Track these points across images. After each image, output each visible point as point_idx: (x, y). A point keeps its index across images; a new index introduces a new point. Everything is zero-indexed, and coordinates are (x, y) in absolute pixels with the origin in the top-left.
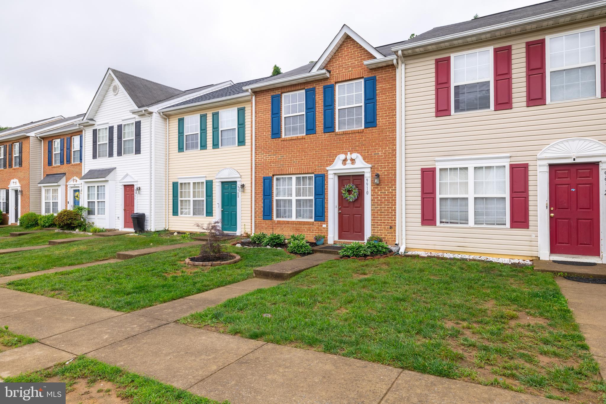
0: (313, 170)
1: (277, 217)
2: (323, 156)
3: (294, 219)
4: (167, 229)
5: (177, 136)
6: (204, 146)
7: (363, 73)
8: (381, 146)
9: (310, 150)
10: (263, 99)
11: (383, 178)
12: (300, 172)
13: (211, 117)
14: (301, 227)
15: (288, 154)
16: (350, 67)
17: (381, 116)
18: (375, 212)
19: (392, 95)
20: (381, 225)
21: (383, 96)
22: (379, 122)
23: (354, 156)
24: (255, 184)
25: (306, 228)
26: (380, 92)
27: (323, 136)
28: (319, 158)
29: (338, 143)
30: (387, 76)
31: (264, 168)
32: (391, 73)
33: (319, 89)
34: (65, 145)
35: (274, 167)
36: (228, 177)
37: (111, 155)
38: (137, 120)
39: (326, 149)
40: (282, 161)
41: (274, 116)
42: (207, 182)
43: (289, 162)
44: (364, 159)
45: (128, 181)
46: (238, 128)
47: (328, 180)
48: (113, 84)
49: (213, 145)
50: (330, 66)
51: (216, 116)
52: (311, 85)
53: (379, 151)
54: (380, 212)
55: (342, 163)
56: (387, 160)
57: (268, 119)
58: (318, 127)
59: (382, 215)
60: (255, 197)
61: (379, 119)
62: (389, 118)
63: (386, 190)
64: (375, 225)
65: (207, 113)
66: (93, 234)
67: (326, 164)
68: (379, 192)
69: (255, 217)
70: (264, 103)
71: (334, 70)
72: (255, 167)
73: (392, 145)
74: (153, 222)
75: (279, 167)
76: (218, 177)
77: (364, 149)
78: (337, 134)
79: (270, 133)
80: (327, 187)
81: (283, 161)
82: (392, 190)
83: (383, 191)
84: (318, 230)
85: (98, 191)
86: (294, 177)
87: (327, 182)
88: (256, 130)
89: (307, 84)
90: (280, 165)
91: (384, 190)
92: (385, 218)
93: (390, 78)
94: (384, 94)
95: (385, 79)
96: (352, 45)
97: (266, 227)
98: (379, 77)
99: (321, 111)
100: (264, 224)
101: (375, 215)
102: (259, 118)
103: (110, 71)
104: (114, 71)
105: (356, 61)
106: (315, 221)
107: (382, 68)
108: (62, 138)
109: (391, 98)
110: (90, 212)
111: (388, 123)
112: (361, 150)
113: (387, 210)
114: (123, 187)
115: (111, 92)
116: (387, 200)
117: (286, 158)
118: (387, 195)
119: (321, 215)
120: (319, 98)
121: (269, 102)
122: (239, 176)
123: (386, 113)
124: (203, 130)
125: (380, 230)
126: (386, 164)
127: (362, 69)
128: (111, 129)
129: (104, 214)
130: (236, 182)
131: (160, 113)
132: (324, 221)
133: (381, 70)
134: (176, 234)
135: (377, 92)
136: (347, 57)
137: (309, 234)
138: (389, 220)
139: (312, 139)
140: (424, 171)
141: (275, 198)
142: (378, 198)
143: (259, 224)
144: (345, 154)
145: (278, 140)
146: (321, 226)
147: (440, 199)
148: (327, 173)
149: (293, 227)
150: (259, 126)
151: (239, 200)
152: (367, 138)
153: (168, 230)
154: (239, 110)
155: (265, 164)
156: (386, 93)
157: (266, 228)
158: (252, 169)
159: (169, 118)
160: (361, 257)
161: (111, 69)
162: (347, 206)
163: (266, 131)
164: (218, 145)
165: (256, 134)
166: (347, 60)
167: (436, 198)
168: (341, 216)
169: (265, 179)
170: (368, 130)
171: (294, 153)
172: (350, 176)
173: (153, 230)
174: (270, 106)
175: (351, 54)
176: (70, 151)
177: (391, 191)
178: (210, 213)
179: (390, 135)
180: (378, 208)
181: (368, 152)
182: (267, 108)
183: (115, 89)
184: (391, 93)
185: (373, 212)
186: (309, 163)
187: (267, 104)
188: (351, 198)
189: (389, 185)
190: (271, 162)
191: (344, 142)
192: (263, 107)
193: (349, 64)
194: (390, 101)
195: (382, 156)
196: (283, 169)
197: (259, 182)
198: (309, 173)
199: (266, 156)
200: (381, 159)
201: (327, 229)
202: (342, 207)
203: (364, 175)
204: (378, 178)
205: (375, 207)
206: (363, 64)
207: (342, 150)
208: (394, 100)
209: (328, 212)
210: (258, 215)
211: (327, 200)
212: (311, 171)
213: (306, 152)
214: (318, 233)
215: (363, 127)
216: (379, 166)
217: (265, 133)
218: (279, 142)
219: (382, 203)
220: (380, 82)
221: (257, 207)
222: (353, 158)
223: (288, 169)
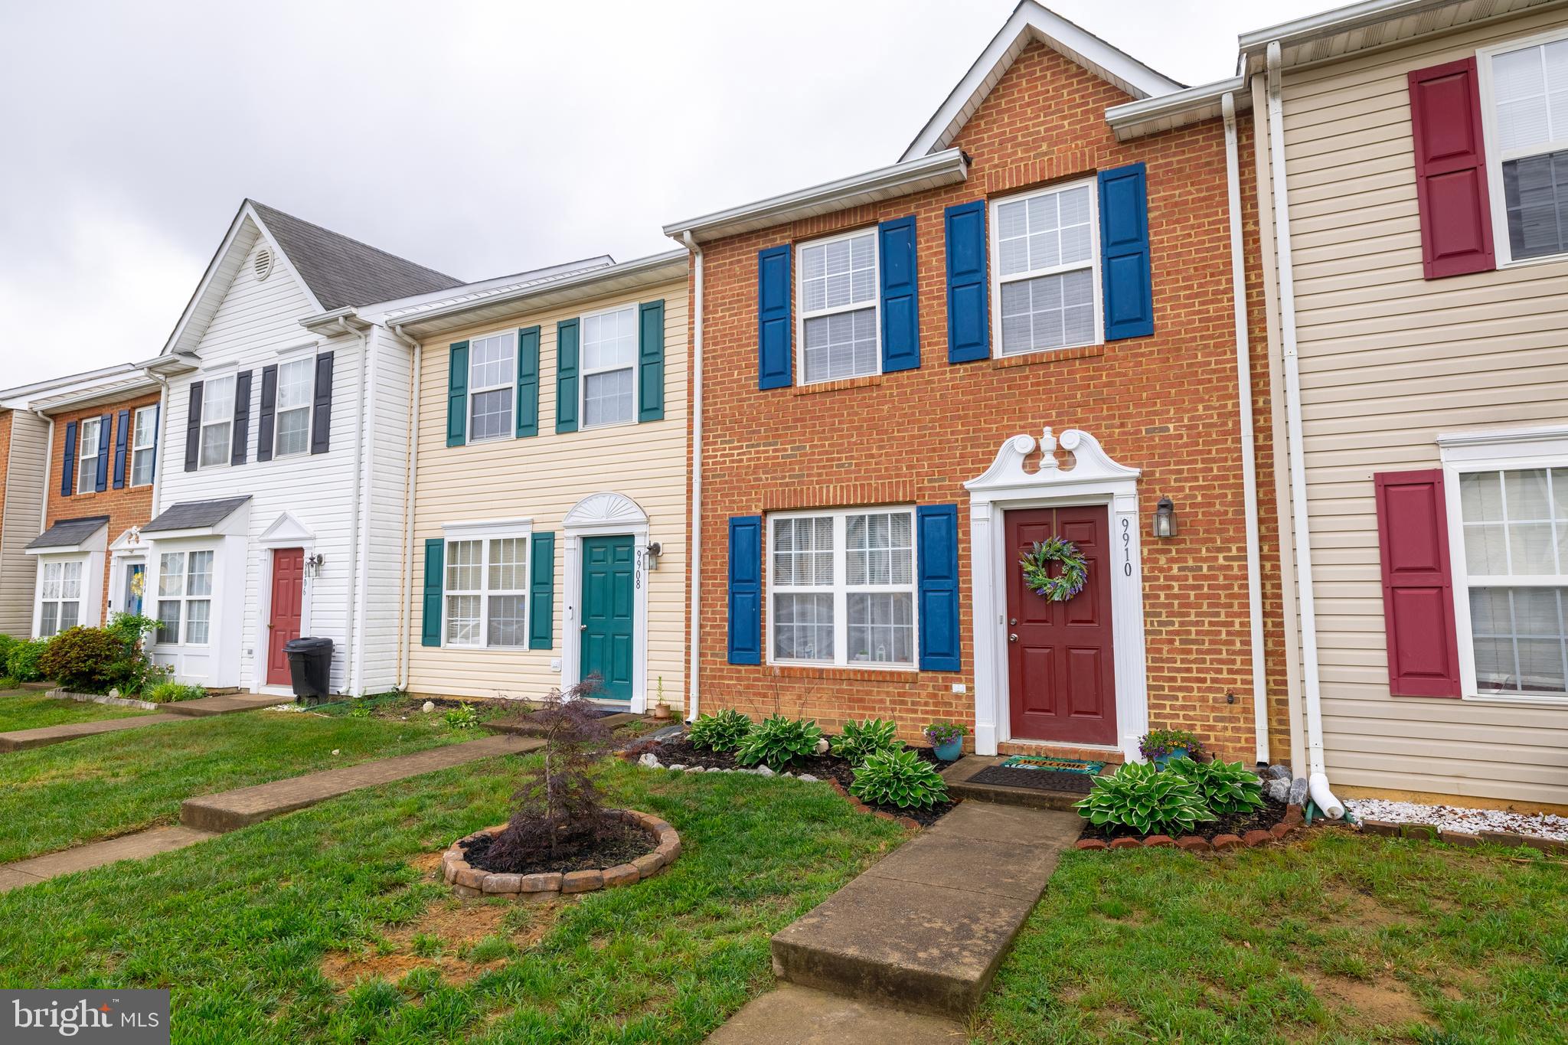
0: (912, 493)
1: (779, 653)
2: (949, 441)
3: (840, 660)
4: (401, 688)
5: (446, 398)
6: (528, 427)
7: (1092, 156)
8: (1173, 403)
9: (899, 424)
10: (731, 263)
11: (1187, 515)
12: (863, 498)
13: (555, 337)
14: (869, 693)
15: (820, 439)
16: (1043, 139)
17: (1170, 299)
18: (1160, 641)
19: (1210, 223)
20: (1190, 689)
21: (1174, 230)
22: (1163, 318)
23: (1070, 438)
24: (702, 544)
25: (888, 693)
26: (1163, 216)
27: (948, 375)
28: (934, 450)
29: (1003, 396)
30: (1188, 160)
31: (734, 488)
32: (1201, 149)
33: (931, 221)
34: (114, 433)
35: (769, 486)
36: (604, 520)
37: (239, 457)
38: (324, 350)
39: (959, 417)
40: (796, 463)
41: (769, 315)
42: (535, 537)
43: (824, 467)
44: (1108, 450)
45: (285, 538)
46: (642, 367)
47: (968, 525)
48: (257, 250)
49: (559, 421)
50: (969, 143)
51: (569, 332)
52: (902, 211)
53: (1169, 420)
54: (1182, 642)
55: (1024, 466)
56: (1201, 452)
57: (748, 325)
58: (929, 344)
59: (1188, 652)
60: (701, 585)
61: (1164, 309)
62: (1201, 303)
63: (1205, 560)
65: (542, 324)
66: (157, 708)
67: (962, 471)
68: (1175, 567)
69: (701, 655)
70: (735, 275)
71: (982, 154)
72: (703, 484)
73: (1221, 398)
74: (356, 666)
75: (787, 485)
76: (571, 521)
77: (1105, 413)
78: (999, 367)
79: (754, 373)
80: (969, 549)
81: (802, 462)
82: (1226, 558)
83: (1190, 563)
84: (936, 704)
85: (191, 569)
86: (840, 519)
87: (967, 533)
88: (705, 365)
89: (885, 207)
90: (790, 477)
91: (1195, 560)
92: (1204, 661)
93: (1198, 166)
94: (1178, 221)
95: (1181, 170)
96: (1049, 68)
97: (741, 688)
98: (1156, 167)
99: (938, 290)
100: (731, 678)
101: (1159, 651)
102: (716, 325)
103: (249, 210)
104: (262, 210)
105: (1064, 118)
106: (924, 667)
107: (1165, 134)
108: (107, 413)
109: (1207, 232)
110: (165, 634)
111: (1200, 321)
112: (1097, 419)
113: (1208, 633)
114: (269, 558)
115: (250, 272)
116: (1208, 596)
117: (813, 454)
118: (1206, 578)
119: (946, 650)
120: (929, 248)
121: (752, 272)
122: (640, 517)
123: (1191, 287)
124: (528, 377)
125: (1183, 707)
126: (1200, 466)
127: (1089, 144)
128: (244, 379)
129: (206, 642)
130: (631, 537)
131: (393, 328)
132: (958, 672)
133: (1165, 140)
134: (428, 706)
135: (1151, 215)
136: (1029, 110)
137: (901, 718)
138: (1219, 671)
139: (907, 385)
140: (1387, 486)
141: (771, 589)
142: (1169, 587)
143: (714, 677)
144: (1031, 434)
145: (782, 395)
146: (948, 688)
147: (1474, 592)
148: (967, 502)
149: (838, 691)
150: (715, 351)
151: (639, 595)
152: (1119, 374)
153: (405, 693)
154: (644, 310)
155: (738, 475)
156: (1187, 219)
157: (740, 693)
158: (690, 491)
159: (422, 346)
160: (1187, 833)
161: (252, 202)
162: (1042, 617)
163: (739, 367)
164: (573, 420)
165: (704, 379)
166: (1030, 119)
167: (1450, 587)
168: (1017, 654)
169: (735, 524)
170: (1121, 349)
171: (841, 437)
172: (1050, 509)
173: (355, 693)
174: (753, 285)
175: (1045, 100)
176: (128, 451)
177: (1221, 561)
178: (542, 638)
179: (1209, 363)
180: (1172, 623)
181: (1122, 425)
182: (745, 291)
183: (263, 262)
184: (1207, 216)
185: (1153, 641)
186: (898, 469)
187: (745, 280)
188: (1059, 588)
189: (1212, 541)
190: (756, 467)
191: (1029, 394)
192: (731, 290)
193: (1038, 132)
194: (1204, 242)
195: (1181, 437)
196: (802, 490)
197: (716, 536)
198: (898, 503)
199: (741, 447)
200: (1177, 446)
201: (969, 701)
202: (1021, 620)
203: (1105, 507)
204: (1170, 516)
205: (1160, 623)
206: (1092, 127)
207: (1020, 419)
208: (1219, 239)
209: (971, 639)
210: (712, 648)
211: (970, 598)
212: (905, 495)
213: (886, 432)
214: (934, 713)
215: (1099, 339)
216: (1171, 472)
217: (736, 373)
218: (787, 401)
219: (1189, 605)
220: (1157, 184)
221: (709, 619)
222: (1067, 447)
223: (821, 489)
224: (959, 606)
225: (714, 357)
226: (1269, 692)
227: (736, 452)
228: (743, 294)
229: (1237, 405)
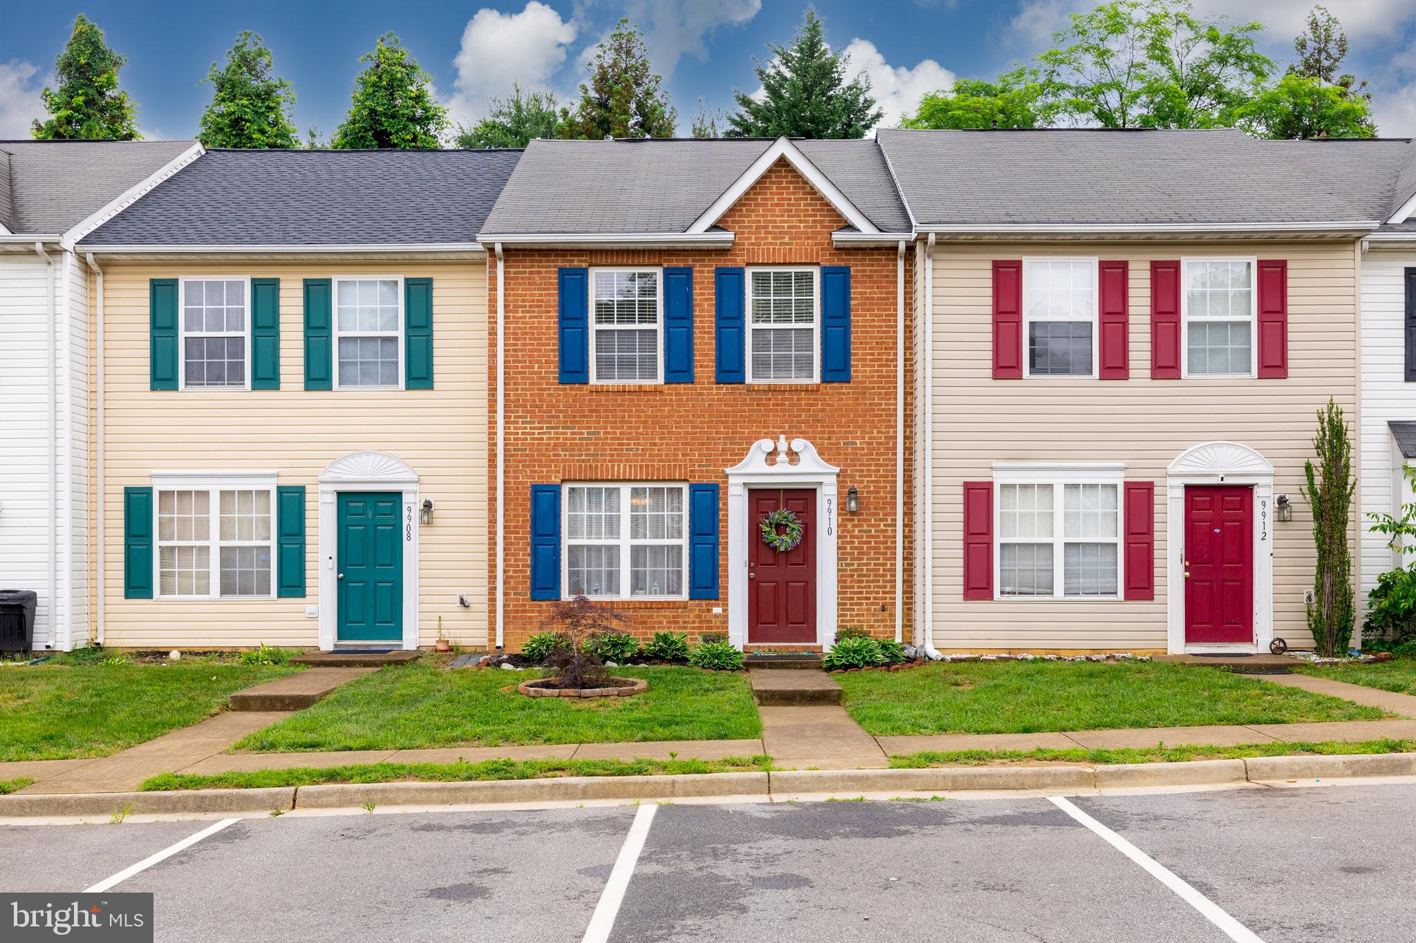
0: (686, 473)
1: (574, 590)
2: (714, 439)
3: (625, 594)
4: (99, 642)
5: (148, 336)
6: (266, 380)
7: (817, 254)
8: (860, 427)
9: (676, 422)
10: (531, 273)
11: (865, 498)
12: (647, 474)
13: (299, 293)
14: (650, 616)
15: (612, 428)
17: (861, 360)
18: (846, 576)
19: (886, 315)
20: (861, 604)
21: (865, 315)
22: (856, 371)
23: (798, 444)
25: (665, 617)
26: (859, 304)
27: (714, 391)
28: (703, 444)
29: (754, 411)
30: (876, 271)
31: (535, 461)
32: (884, 265)
33: (704, 274)
35: (567, 460)
36: (376, 478)
39: (722, 422)
40: (592, 444)
41: (569, 324)
42: (281, 491)
43: (616, 450)
44: (821, 454)
46: (409, 338)
47: (726, 499)
49: (308, 378)
50: (733, 222)
51: (318, 291)
52: (682, 261)
53: (857, 438)
54: (858, 575)
55: (766, 460)
56: (874, 460)
57: (548, 328)
58: (701, 366)
59: (862, 582)
60: (505, 538)
61: (857, 366)
62: (879, 365)
63: (873, 526)
64: (846, 604)
65: (281, 277)
67: (723, 460)
68: (857, 530)
69: (505, 594)
70: (535, 284)
71: (743, 234)
73: (887, 427)
74: (63, 619)
75: (583, 461)
76: (328, 477)
77: (819, 429)
78: (751, 389)
79: (554, 368)
80: (727, 515)
81: (597, 444)
82: (885, 525)
83: (865, 528)
84: (701, 622)
86: (625, 490)
87: (726, 504)
88: (506, 356)
89: (668, 255)
90: (586, 455)
91: (868, 526)
92: (870, 587)
93: (881, 276)
94: (868, 310)
95: (871, 276)
96: (791, 183)
97: (541, 619)
98: (857, 271)
99: (708, 327)
100: (533, 611)
101: (845, 581)
102: (517, 323)
105: (801, 222)
106: (692, 597)
107: (864, 251)
109: (884, 321)
111: (878, 377)
112: (814, 432)
113: (873, 570)
116: (874, 548)
117: (607, 439)
118: (873, 537)
119: (708, 585)
120: (702, 294)
121: (551, 284)
122: (413, 475)
123: (873, 354)
124: (266, 329)
125: (857, 615)
126: (873, 468)
127: (816, 244)
130: (399, 494)
132: (717, 599)
133: (863, 254)
134: (175, 655)
135: (852, 302)
136: (777, 209)
138: (878, 593)
139: (683, 395)
140: (969, 488)
141: (566, 541)
142: (853, 542)
143: (517, 611)
144: (771, 438)
145: (579, 389)
146: (709, 611)
147: (1003, 546)
148: (727, 482)
150: (515, 345)
151: (410, 547)
152: (829, 405)
153: (103, 647)
154: (409, 284)
155: (538, 450)
156: (873, 310)
157: (542, 623)
158: (493, 460)
159: (106, 274)
162: (772, 561)
163: (539, 362)
164: (326, 379)
165: (506, 367)
166: (778, 216)
167: (992, 543)
168: (754, 587)
169: (537, 490)
170: (831, 388)
171: (630, 428)
172: (779, 490)
173: (66, 647)
174: (553, 295)
175: (789, 205)
177: (882, 527)
178: (293, 587)
179: (881, 404)
180: (853, 565)
181: (829, 438)
182: (545, 299)
184: (885, 310)
185: (842, 576)
186: (675, 455)
187: (544, 289)
188: (784, 542)
189: (878, 514)
190: (555, 445)
191: (770, 411)
192: (531, 295)
193: (783, 227)
194: (881, 327)
195: (863, 449)
196: (597, 466)
197: (517, 499)
198: (674, 480)
199: (542, 428)
200: (861, 455)
201: (725, 618)
202: (757, 565)
203: (815, 490)
204: (856, 499)
205: (847, 565)
206: (818, 233)
207: (764, 427)
208: (891, 326)
209: (727, 576)
210: (515, 588)
211: (726, 549)
212: (680, 475)
213: (667, 427)
214: (699, 628)
215: (817, 379)
216: (857, 471)
217: (536, 366)
218: (584, 395)
219: (862, 554)
220: (859, 282)
221: (512, 566)
222: (795, 449)
223: (613, 466)
224: (719, 554)
225: (515, 350)
226: (904, 603)
227: (536, 431)
228: (542, 301)
229: (896, 432)
